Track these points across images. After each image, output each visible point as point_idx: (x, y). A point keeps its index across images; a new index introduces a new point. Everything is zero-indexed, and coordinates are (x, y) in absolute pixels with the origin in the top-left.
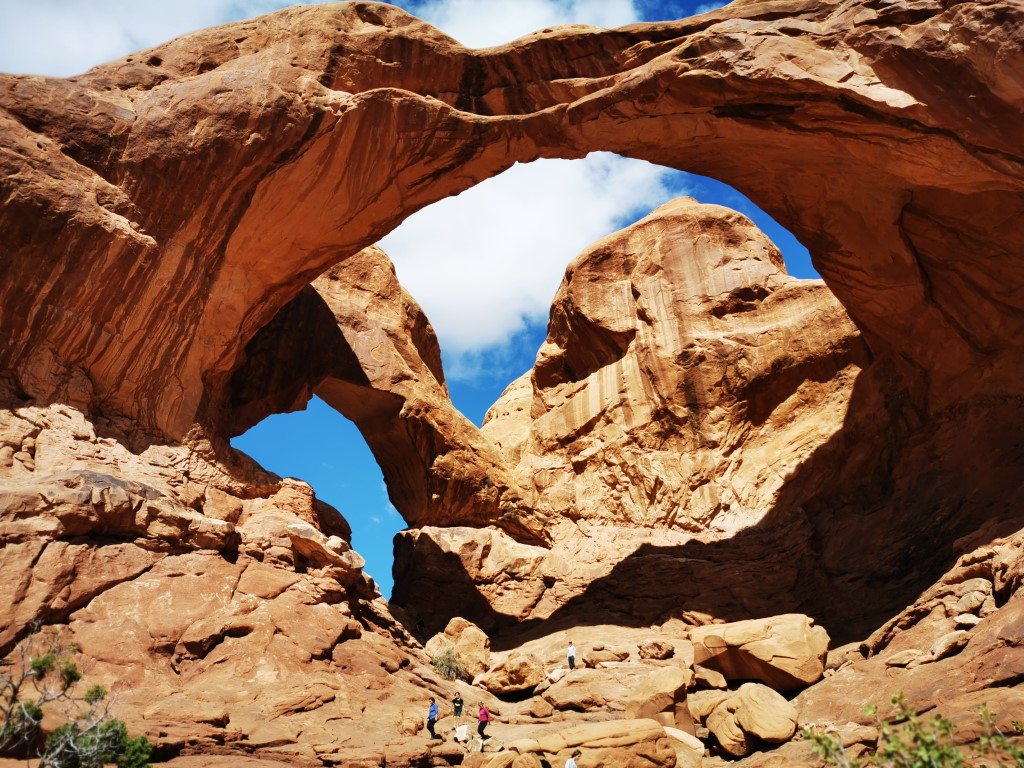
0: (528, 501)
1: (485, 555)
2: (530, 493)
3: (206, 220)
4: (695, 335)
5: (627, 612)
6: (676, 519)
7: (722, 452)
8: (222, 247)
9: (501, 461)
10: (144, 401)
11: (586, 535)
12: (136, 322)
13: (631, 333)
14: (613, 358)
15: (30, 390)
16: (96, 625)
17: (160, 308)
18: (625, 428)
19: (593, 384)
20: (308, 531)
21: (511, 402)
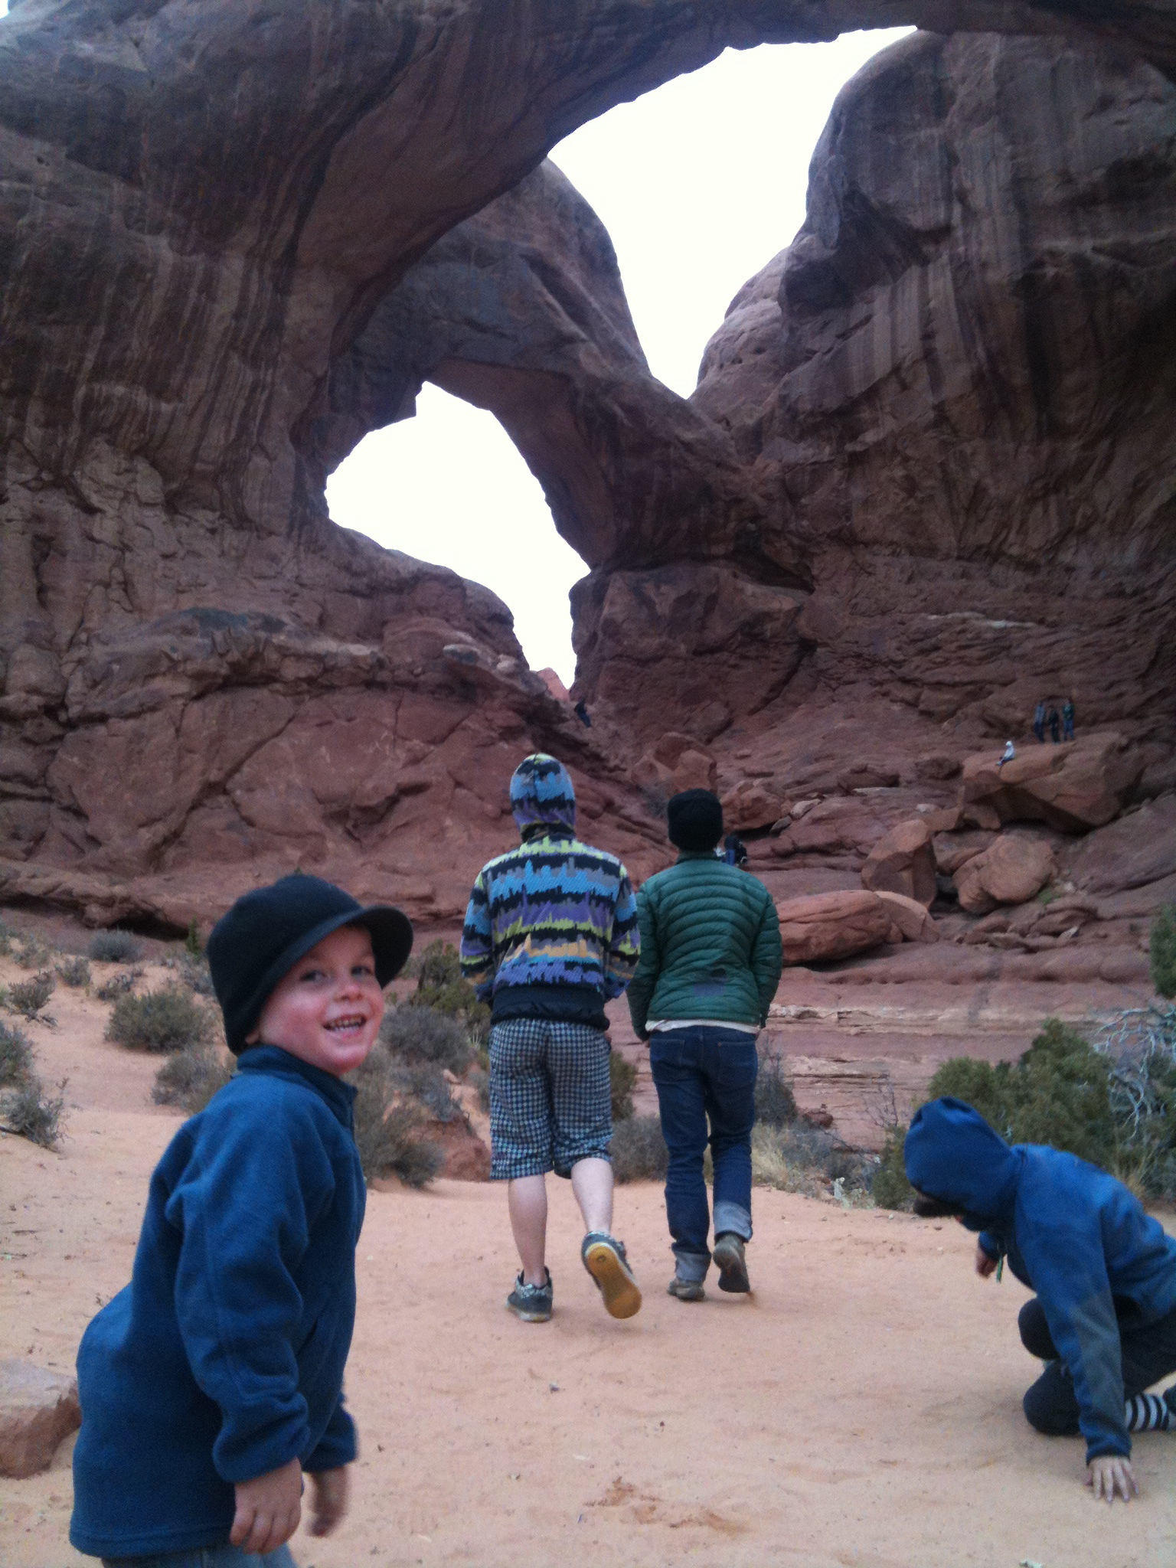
0: (775, 520)
1: (709, 610)
2: (778, 506)
3: (265, 218)
4: (1047, 244)
5: (912, 704)
6: (1005, 547)
7: (1081, 442)
8: (292, 247)
9: (729, 455)
10: (226, 486)
11: (867, 571)
12: (200, 383)
13: (942, 233)
14: (914, 271)
15: (95, 500)
16: (259, 794)
17: (226, 357)
18: (931, 400)
19: (880, 318)
20: (472, 656)
21: (745, 335)
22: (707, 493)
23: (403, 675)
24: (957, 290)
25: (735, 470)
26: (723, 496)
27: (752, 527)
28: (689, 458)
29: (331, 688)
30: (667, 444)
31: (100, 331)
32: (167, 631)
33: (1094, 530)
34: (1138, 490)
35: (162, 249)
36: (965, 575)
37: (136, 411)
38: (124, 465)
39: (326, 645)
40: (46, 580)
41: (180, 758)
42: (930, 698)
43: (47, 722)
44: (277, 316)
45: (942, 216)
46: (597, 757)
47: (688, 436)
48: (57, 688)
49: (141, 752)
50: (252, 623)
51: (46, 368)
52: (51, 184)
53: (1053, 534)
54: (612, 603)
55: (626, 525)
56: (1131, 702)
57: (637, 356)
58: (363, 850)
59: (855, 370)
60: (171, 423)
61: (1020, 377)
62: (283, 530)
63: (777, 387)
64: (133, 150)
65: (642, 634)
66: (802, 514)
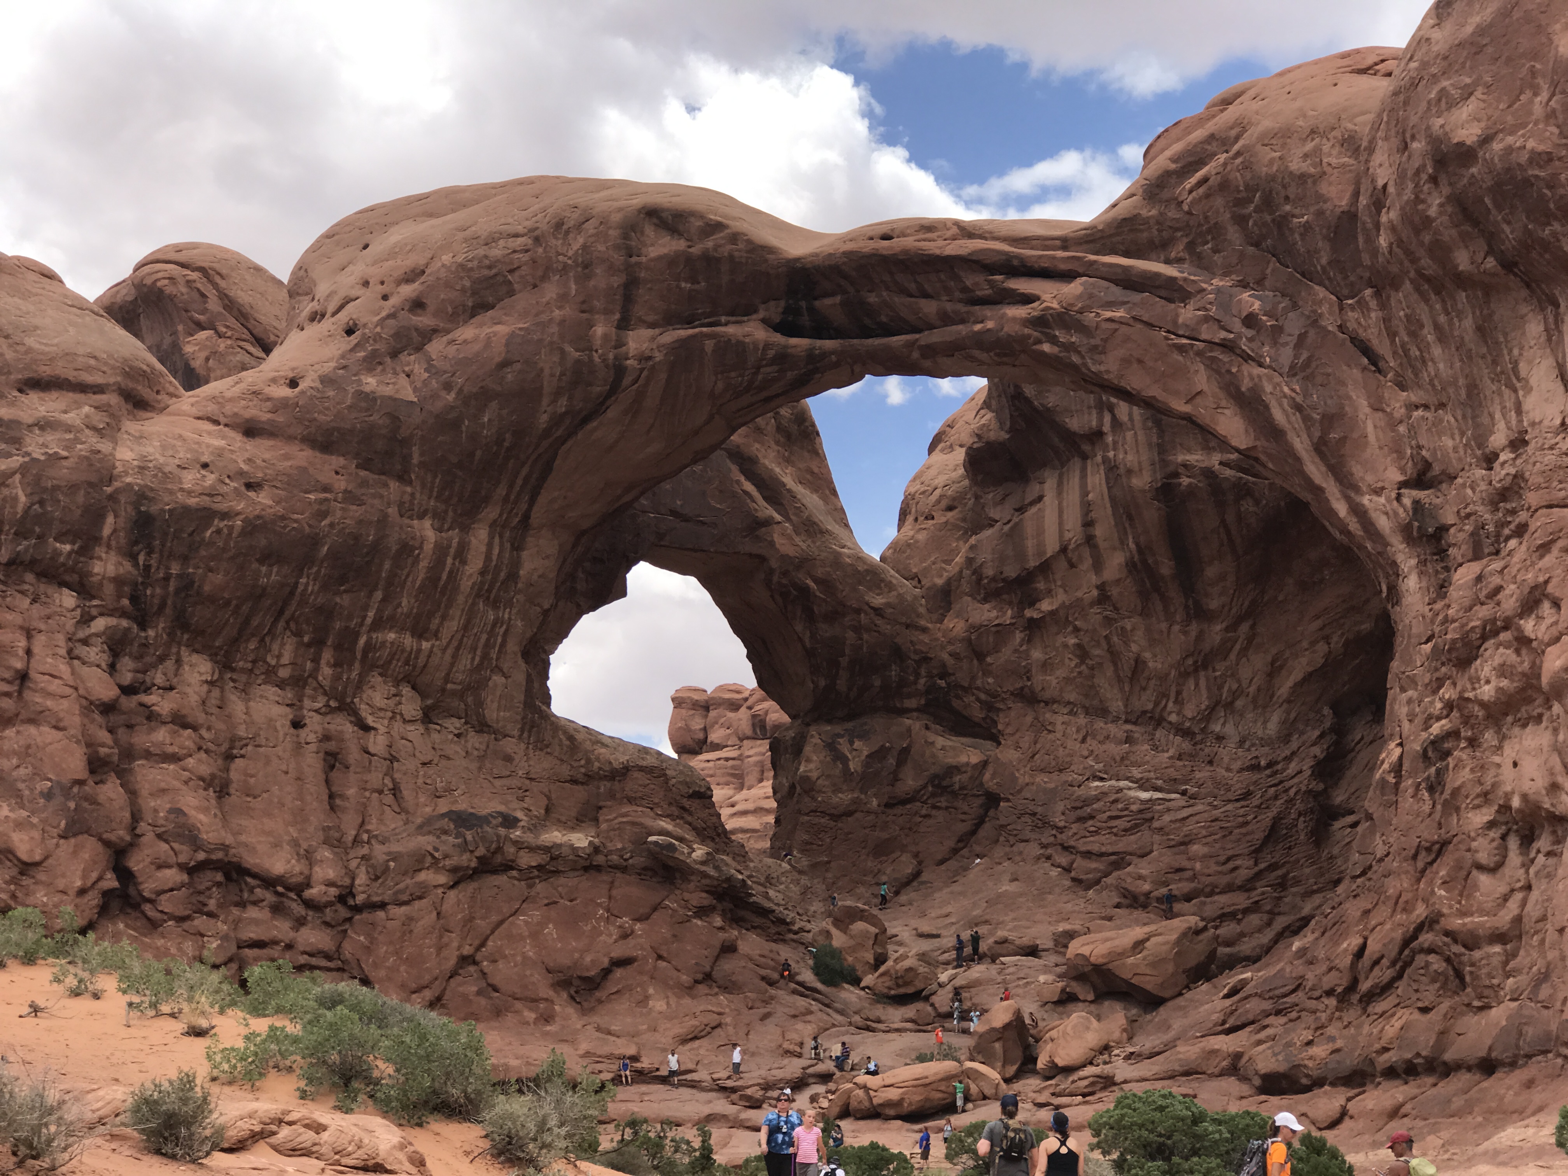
0: (962, 677)
1: (901, 763)
2: (965, 664)
4: (1181, 457)
5: (1067, 870)
6: (1165, 714)
7: (1224, 625)
8: (526, 517)
9: (919, 615)
10: (470, 700)
11: (1046, 728)
12: (453, 626)
13: (1097, 435)
14: (1076, 463)
15: (370, 721)
16: (501, 965)
17: (474, 604)
18: (1094, 579)
19: (1050, 500)
20: (671, 845)
21: (938, 492)
22: (898, 654)
23: (615, 858)
24: (1109, 489)
25: (924, 630)
26: (913, 656)
27: (942, 683)
28: (879, 621)
29: (557, 872)
30: (858, 611)
31: (379, 595)
32: (429, 833)
33: (1239, 703)
34: (1274, 670)
35: (426, 530)
36: (1129, 740)
37: (403, 651)
38: (393, 690)
39: (554, 836)
40: (334, 789)
41: (441, 937)
42: (1081, 866)
43: (339, 907)
44: (516, 564)
45: (1094, 423)
46: (782, 922)
47: (878, 601)
48: (347, 881)
49: (411, 931)
50: (494, 822)
51: (338, 625)
52: (346, 491)
53: (1203, 707)
54: (808, 760)
55: (822, 683)
56: (1244, 874)
57: (831, 525)
58: (585, 1012)
59: (1030, 543)
60: (429, 656)
61: (1166, 568)
62: (516, 733)
63: (964, 549)
64: (406, 459)
65: (837, 790)
66: (987, 673)
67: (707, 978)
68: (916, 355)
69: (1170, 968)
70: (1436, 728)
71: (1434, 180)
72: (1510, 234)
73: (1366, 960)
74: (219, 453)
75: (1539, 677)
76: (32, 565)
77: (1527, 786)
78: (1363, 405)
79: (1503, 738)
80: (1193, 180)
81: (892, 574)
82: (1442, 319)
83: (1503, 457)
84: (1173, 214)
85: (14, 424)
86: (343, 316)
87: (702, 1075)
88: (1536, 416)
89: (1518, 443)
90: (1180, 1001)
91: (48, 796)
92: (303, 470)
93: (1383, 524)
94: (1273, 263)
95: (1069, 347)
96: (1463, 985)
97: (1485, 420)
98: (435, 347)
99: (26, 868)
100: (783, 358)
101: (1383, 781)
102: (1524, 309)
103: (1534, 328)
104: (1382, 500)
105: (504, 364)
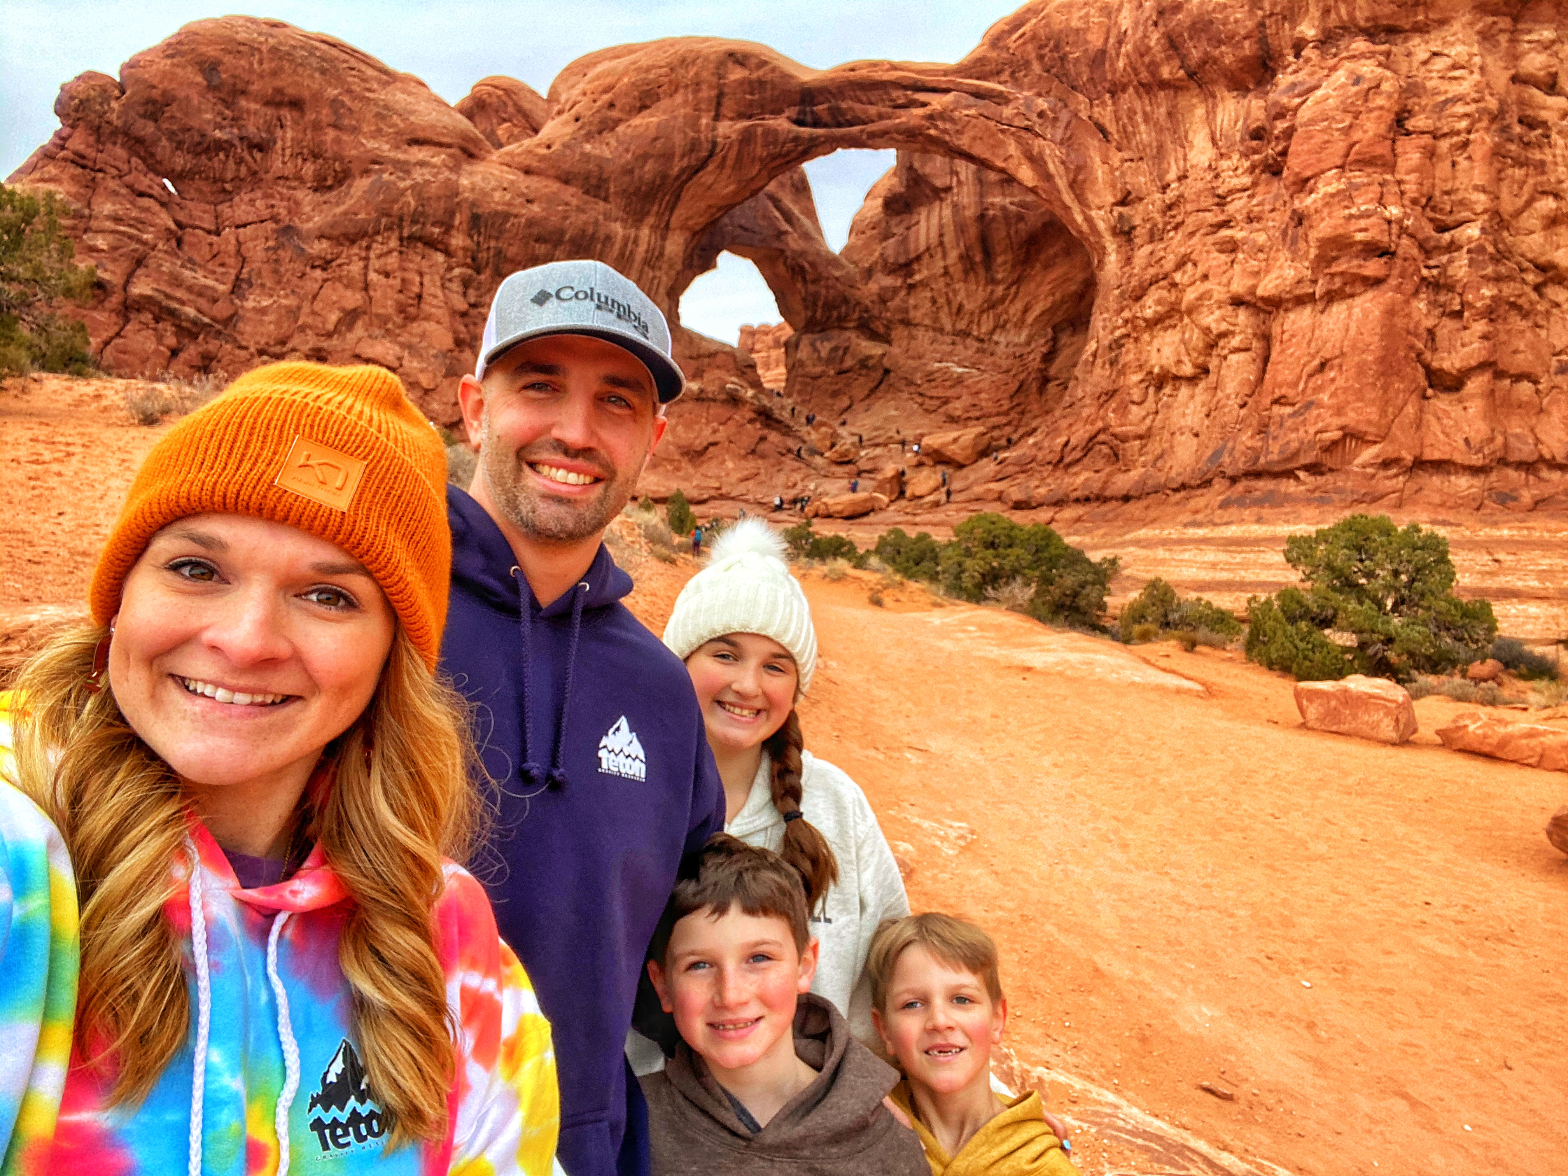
0: (876, 312)
1: (845, 353)
2: (877, 306)
3: (657, 213)
4: (990, 200)
5: (921, 405)
6: (971, 332)
7: (1004, 287)
8: (668, 224)
9: (856, 282)
11: (914, 338)
13: (948, 189)
14: (937, 203)
18: (942, 264)
19: (923, 223)
20: (737, 389)
21: (868, 220)
22: (846, 301)
23: (710, 395)
24: (953, 216)
25: (859, 289)
26: (853, 302)
27: (866, 315)
28: (837, 284)
30: (827, 279)
33: (1008, 326)
34: (1026, 310)
35: (618, 228)
36: (953, 343)
42: (929, 403)
44: (663, 248)
45: (948, 181)
46: (788, 427)
47: (837, 274)
52: (577, 206)
53: (991, 327)
55: (810, 314)
56: (1005, 407)
57: (816, 236)
58: (695, 466)
59: (912, 246)
61: (978, 258)
63: (879, 248)
64: (608, 189)
65: (814, 365)
66: (888, 310)
67: (753, 452)
68: (864, 137)
69: (970, 451)
70: (1118, 333)
71: (1156, 24)
72: (1195, 54)
73: (1069, 447)
74: (512, 183)
75: (1180, 303)
76: (420, 239)
77: (1164, 362)
78: (1098, 160)
79: (1153, 337)
80: (1017, 35)
81: (844, 261)
82: (1148, 109)
83: (1173, 186)
84: (1005, 55)
85: (406, 162)
86: (573, 111)
87: (750, 497)
88: (1195, 162)
89: (1182, 178)
90: (975, 466)
91: (435, 356)
92: (555, 193)
93: (1101, 226)
94: (1056, 82)
95: (945, 131)
96: (1118, 460)
97: (1165, 165)
98: (621, 129)
99: (427, 392)
100: (797, 139)
101: (1086, 361)
102: (1195, 101)
103: (1200, 111)
104: (1102, 213)
105: (656, 139)
